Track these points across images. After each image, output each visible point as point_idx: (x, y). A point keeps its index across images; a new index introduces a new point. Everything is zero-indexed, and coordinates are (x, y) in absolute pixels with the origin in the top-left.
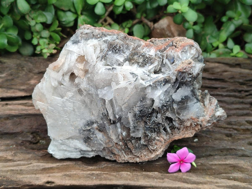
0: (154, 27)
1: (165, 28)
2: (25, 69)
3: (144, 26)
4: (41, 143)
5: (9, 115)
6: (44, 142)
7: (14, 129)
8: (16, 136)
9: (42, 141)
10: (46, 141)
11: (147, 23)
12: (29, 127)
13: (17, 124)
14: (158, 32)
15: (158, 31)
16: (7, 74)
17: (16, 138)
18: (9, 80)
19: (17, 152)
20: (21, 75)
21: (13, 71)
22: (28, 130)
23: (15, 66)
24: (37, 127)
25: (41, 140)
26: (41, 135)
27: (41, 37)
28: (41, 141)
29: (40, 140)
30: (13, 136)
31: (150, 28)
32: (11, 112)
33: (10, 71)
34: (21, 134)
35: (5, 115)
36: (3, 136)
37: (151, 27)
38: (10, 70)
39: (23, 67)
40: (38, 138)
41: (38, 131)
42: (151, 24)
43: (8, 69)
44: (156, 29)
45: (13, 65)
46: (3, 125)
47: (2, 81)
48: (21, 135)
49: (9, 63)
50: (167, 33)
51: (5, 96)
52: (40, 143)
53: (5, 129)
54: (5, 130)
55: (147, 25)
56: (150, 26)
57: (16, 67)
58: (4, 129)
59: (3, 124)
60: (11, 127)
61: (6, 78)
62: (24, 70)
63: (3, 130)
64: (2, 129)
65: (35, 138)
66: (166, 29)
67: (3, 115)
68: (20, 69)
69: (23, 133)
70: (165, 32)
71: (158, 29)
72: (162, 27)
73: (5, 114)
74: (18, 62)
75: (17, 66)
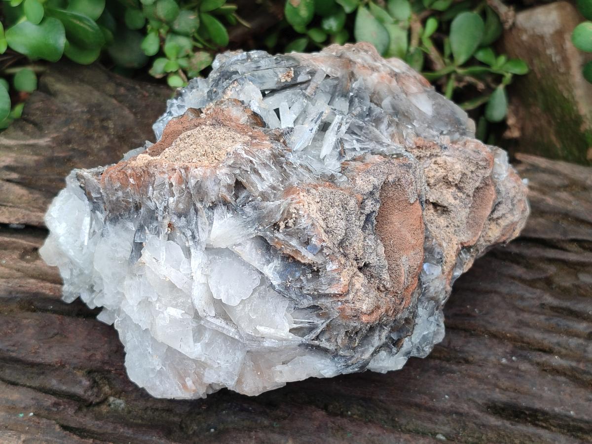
0: (514, 25)
1: (548, 36)
2: (111, 124)
3: (484, 14)
4: (112, 406)
5: (36, 295)
6: (121, 404)
7: (41, 350)
8: (43, 373)
9: (114, 400)
10: (127, 402)
11: (496, 8)
12: (83, 354)
13: (52, 333)
14: (522, 42)
15: (525, 37)
16: (54, 139)
17: (42, 377)
18: (57, 159)
19: (34, 439)
20: (95, 147)
21: (74, 130)
22: (81, 362)
23: (83, 112)
24: (107, 358)
25: (114, 396)
26: (114, 382)
27: (172, 32)
28: (111, 399)
29: (111, 395)
30: (35, 370)
31: (501, 23)
32: (42, 284)
33: (65, 129)
34: (57, 369)
35: (23, 292)
36: (8, 365)
37: (507, 21)
38: (66, 123)
39: (108, 119)
40: (106, 389)
41: (107, 368)
42: (506, 14)
43: (62, 118)
44: (519, 30)
45: (77, 107)
46: (11, 329)
47: (35, 161)
48: (57, 373)
49: (68, 98)
50: (548, 52)
51: (36, 220)
52: (110, 405)
53: (14, 346)
54: (13, 351)
55: (497, 15)
56: (503, 18)
57: (85, 117)
58: (12, 348)
59: (10, 326)
60: (33, 341)
61: (48, 153)
62: (105, 129)
63: (8, 350)
64: (7, 344)
65: (95, 390)
66: (548, 39)
67: (17, 293)
68: (97, 123)
69: (64, 369)
70: (545, 49)
71: (525, 31)
72: (538, 31)
73: (22, 289)
74: (96, 97)
75: (89, 112)
